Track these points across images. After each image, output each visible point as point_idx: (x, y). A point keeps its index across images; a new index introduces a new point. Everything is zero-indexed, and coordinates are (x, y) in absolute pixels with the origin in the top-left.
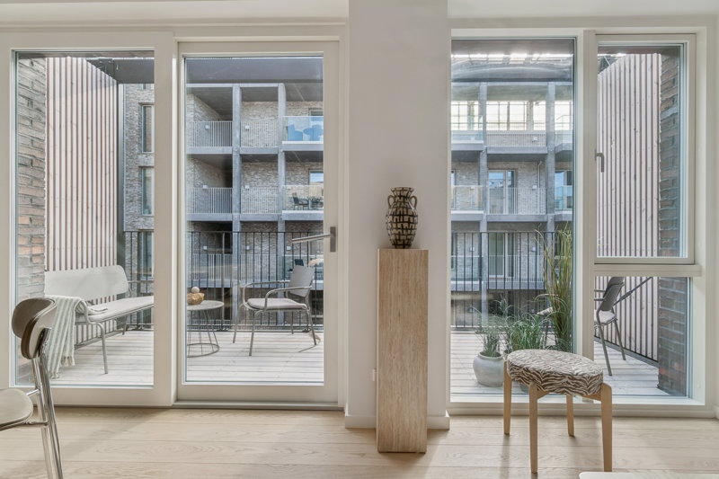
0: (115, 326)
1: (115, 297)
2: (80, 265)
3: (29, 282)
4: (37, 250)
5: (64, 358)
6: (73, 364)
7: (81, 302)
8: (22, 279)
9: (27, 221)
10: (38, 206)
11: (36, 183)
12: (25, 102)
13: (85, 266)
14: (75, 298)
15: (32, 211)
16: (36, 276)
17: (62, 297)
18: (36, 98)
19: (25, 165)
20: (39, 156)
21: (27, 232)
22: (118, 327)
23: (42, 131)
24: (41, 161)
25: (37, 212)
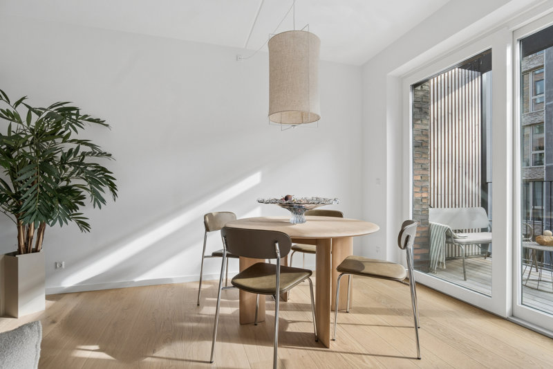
0: (480, 251)
1: (480, 230)
2: (454, 205)
3: (420, 213)
4: (425, 195)
5: (439, 263)
6: (445, 268)
7: (449, 229)
8: (417, 211)
9: (419, 178)
10: (425, 169)
11: (424, 156)
12: (418, 110)
13: (457, 206)
14: (445, 226)
15: (422, 172)
16: (424, 210)
17: (438, 224)
18: (424, 106)
19: (419, 147)
20: (425, 140)
21: (419, 184)
22: (482, 253)
23: (427, 125)
24: (427, 142)
25: (425, 172)
